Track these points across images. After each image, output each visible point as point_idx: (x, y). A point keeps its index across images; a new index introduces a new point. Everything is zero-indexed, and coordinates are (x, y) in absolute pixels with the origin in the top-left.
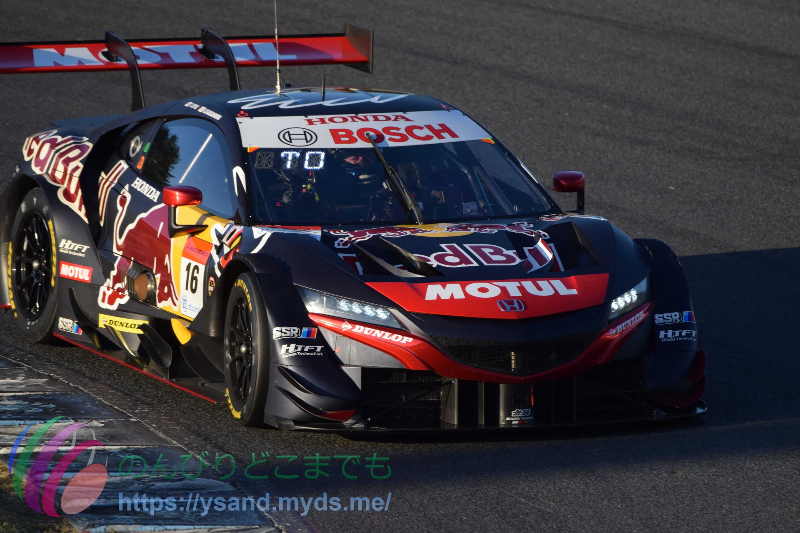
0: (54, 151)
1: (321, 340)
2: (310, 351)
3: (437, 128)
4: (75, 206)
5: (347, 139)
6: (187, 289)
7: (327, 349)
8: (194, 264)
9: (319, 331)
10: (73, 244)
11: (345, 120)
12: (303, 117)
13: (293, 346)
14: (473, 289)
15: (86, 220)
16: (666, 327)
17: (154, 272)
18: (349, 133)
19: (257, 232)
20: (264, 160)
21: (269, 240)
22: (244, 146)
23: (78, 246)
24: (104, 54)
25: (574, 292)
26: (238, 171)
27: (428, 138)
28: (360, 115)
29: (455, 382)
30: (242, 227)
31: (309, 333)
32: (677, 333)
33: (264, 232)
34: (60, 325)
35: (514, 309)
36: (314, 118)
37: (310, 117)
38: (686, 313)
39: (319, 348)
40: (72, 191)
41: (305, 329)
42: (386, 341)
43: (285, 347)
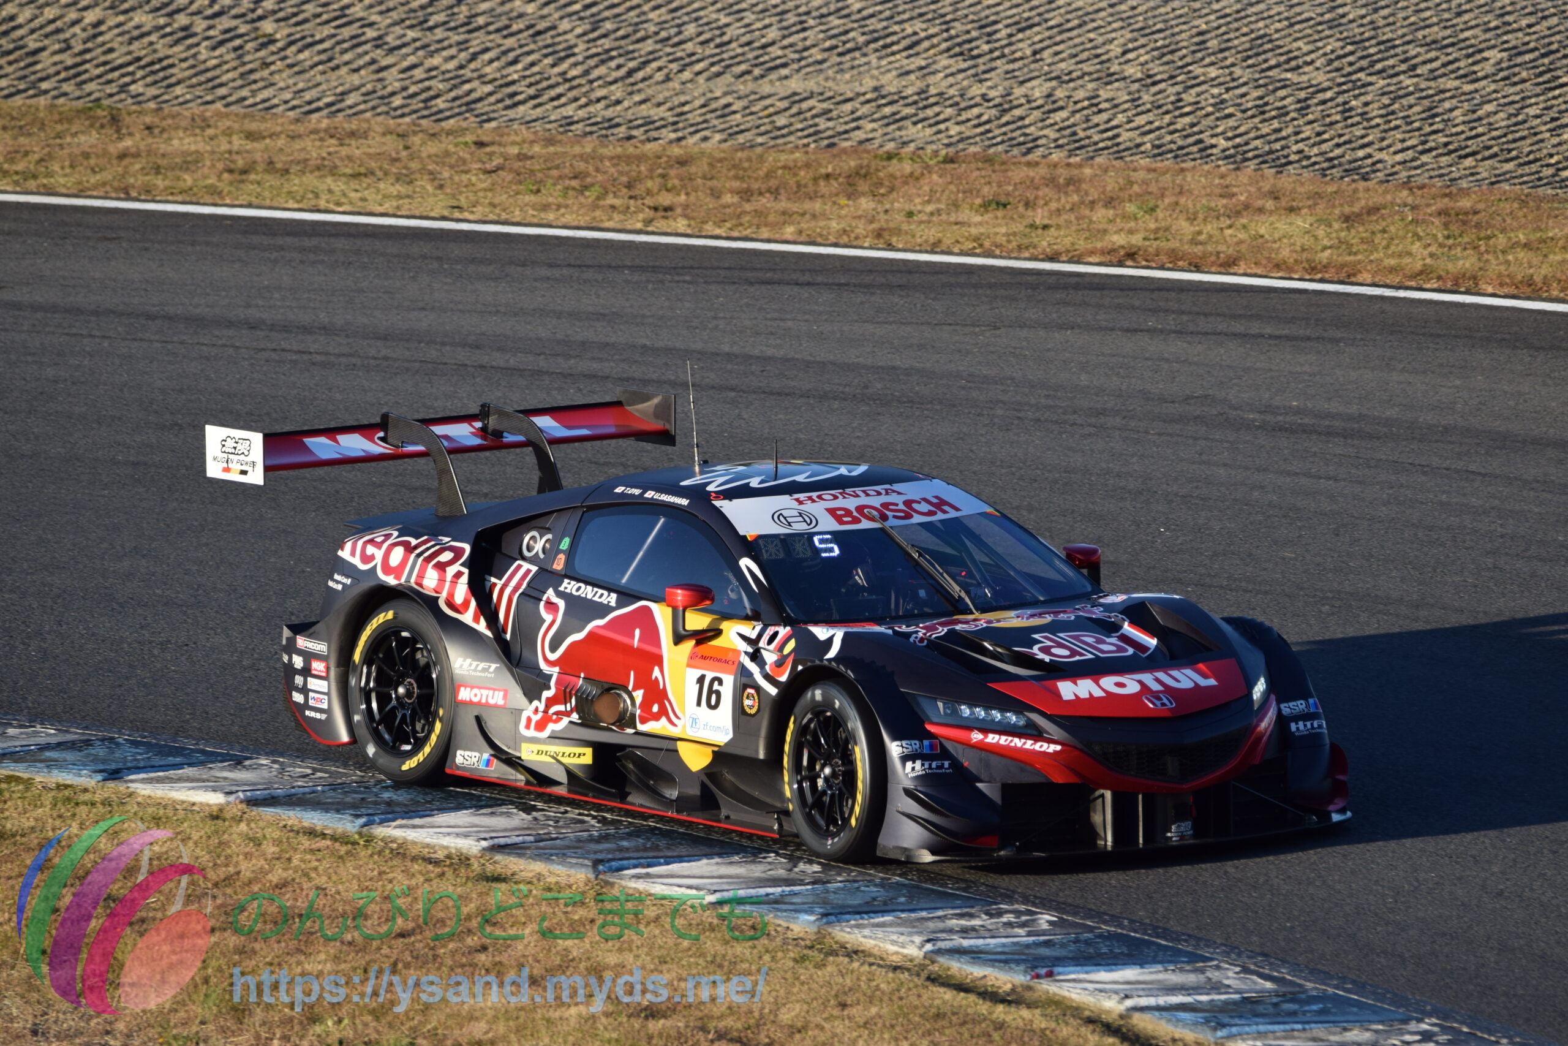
0: (413, 556)
1: (945, 754)
2: (938, 767)
3: (935, 501)
4: (467, 618)
5: (849, 519)
6: (699, 704)
7: (956, 764)
8: (710, 675)
9: (941, 744)
10: (475, 663)
11: (836, 497)
12: (787, 497)
13: (918, 764)
14: (1109, 682)
15: (489, 633)
16: (1296, 718)
17: (630, 688)
18: (848, 512)
19: (821, 632)
20: (772, 549)
21: (844, 640)
22: (742, 533)
23: (482, 665)
24: (382, 439)
25: (1212, 682)
26: (746, 563)
27: (930, 513)
28: (848, 491)
29: (1108, 794)
30: (788, 628)
31: (932, 746)
32: (1309, 724)
33: (831, 632)
34: (459, 760)
35: (1163, 704)
36: (802, 496)
37: (796, 496)
38: (1311, 701)
39: (946, 764)
40: (459, 599)
41: (926, 742)
42: (1027, 751)
43: (909, 765)
